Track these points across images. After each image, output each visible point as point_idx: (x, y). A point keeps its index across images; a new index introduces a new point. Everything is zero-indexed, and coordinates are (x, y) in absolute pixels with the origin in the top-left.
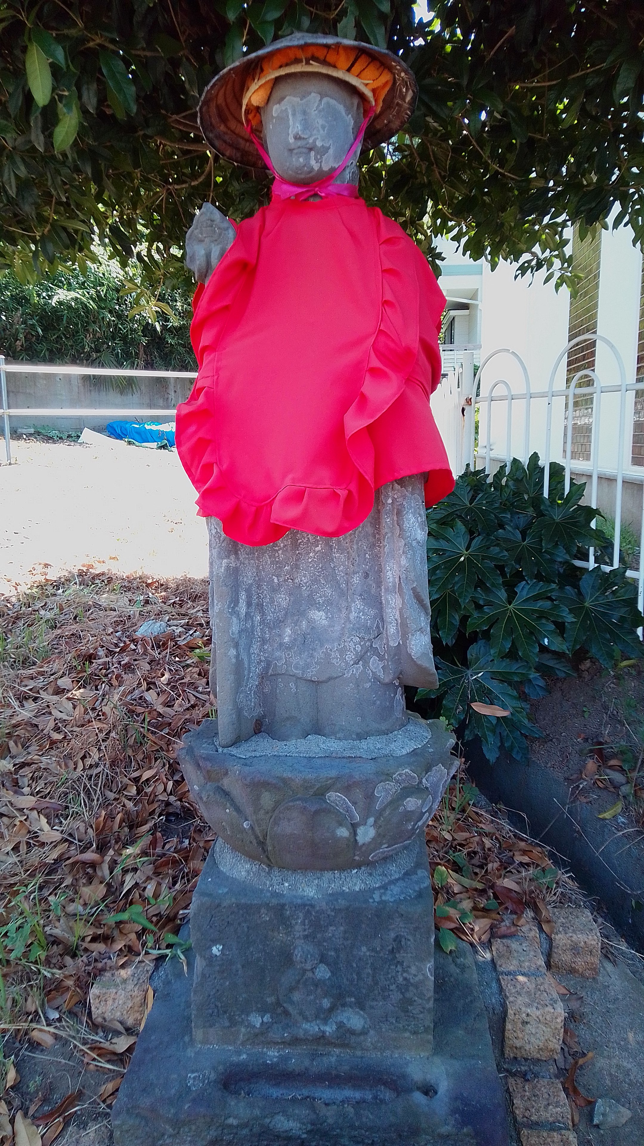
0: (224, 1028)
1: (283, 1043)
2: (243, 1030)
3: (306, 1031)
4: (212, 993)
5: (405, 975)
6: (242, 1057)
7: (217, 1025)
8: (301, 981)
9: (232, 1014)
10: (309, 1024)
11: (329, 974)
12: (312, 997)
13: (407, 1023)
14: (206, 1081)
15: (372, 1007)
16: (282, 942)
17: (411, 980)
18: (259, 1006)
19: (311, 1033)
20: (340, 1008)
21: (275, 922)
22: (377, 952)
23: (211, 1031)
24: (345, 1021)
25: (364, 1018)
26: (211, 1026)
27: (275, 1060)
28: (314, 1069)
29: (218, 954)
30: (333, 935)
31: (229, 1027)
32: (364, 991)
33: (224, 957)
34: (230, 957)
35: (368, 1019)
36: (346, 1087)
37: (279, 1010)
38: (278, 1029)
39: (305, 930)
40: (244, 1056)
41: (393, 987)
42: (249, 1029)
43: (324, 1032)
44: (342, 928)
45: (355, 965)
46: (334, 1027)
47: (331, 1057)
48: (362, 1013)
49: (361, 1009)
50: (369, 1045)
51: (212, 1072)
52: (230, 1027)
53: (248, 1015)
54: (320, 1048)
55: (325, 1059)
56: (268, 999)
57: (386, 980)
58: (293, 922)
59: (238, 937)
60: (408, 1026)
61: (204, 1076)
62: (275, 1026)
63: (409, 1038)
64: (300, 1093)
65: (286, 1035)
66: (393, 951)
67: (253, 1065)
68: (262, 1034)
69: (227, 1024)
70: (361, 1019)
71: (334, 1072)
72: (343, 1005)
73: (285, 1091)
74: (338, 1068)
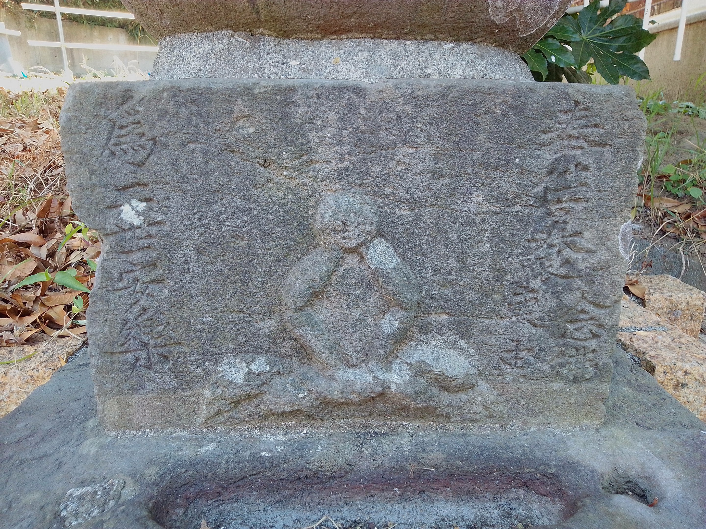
0: (166, 391)
1: (295, 413)
2: (208, 393)
3: (347, 386)
4: (131, 317)
5: (568, 252)
6: (204, 449)
7: (149, 386)
8: (334, 278)
9: (181, 360)
10: (351, 371)
11: (397, 260)
12: (358, 313)
13: (560, 361)
14: (112, 503)
15: (486, 331)
16: (288, 189)
17: (581, 266)
18: (241, 339)
19: (357, 387)
20: (417, 336)
21: (270, 138)
22: (508, 203)
23: (136, 398)
24: (430, 360)
25: (468, 355)
26: (135, 390)
27: (279, 449)
28: (366, 463)
29: (137, 222)
30: (408, 167)
31: (174, 390)
32: (471, 295)
33: (153, 230)
34: (166, 229)
35: (477, 357)
36: (441, 497)
37: (286, 348)
38: (284, 385)
39: (341, 157)
40: (211, 447)
41: (537, 283)
42: (220, 390)
43: (386, 385)
44: (429, 149)
45: (454, 237)
46: (407, 374)
47: (398, 438)
48: (463, 343)
49: (463, 337)
50: (480, 408)
51: (130, 481)
52: (179, 388)
53: (217, 361)
54: (375, 422)
55: (386, 441)
56: (260, 325)
57: (523, 267)
58: (314, 137)
59: (183, 179)
60: (562, 366)
61: (106, 491)
62: (278, 380)
63: (561, 392)
64: (339, 515)
65: (301, 395)
66: (545, 196)
67: (227, 462)
68: (249, 397)
69: (171, 383)
70: (463, 357)
71: (412, 467)
72: (424, 330)
73: (302, 514)
74: (420, 456)
